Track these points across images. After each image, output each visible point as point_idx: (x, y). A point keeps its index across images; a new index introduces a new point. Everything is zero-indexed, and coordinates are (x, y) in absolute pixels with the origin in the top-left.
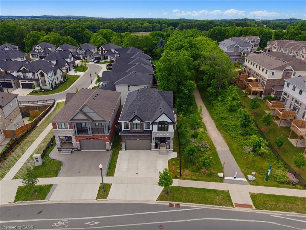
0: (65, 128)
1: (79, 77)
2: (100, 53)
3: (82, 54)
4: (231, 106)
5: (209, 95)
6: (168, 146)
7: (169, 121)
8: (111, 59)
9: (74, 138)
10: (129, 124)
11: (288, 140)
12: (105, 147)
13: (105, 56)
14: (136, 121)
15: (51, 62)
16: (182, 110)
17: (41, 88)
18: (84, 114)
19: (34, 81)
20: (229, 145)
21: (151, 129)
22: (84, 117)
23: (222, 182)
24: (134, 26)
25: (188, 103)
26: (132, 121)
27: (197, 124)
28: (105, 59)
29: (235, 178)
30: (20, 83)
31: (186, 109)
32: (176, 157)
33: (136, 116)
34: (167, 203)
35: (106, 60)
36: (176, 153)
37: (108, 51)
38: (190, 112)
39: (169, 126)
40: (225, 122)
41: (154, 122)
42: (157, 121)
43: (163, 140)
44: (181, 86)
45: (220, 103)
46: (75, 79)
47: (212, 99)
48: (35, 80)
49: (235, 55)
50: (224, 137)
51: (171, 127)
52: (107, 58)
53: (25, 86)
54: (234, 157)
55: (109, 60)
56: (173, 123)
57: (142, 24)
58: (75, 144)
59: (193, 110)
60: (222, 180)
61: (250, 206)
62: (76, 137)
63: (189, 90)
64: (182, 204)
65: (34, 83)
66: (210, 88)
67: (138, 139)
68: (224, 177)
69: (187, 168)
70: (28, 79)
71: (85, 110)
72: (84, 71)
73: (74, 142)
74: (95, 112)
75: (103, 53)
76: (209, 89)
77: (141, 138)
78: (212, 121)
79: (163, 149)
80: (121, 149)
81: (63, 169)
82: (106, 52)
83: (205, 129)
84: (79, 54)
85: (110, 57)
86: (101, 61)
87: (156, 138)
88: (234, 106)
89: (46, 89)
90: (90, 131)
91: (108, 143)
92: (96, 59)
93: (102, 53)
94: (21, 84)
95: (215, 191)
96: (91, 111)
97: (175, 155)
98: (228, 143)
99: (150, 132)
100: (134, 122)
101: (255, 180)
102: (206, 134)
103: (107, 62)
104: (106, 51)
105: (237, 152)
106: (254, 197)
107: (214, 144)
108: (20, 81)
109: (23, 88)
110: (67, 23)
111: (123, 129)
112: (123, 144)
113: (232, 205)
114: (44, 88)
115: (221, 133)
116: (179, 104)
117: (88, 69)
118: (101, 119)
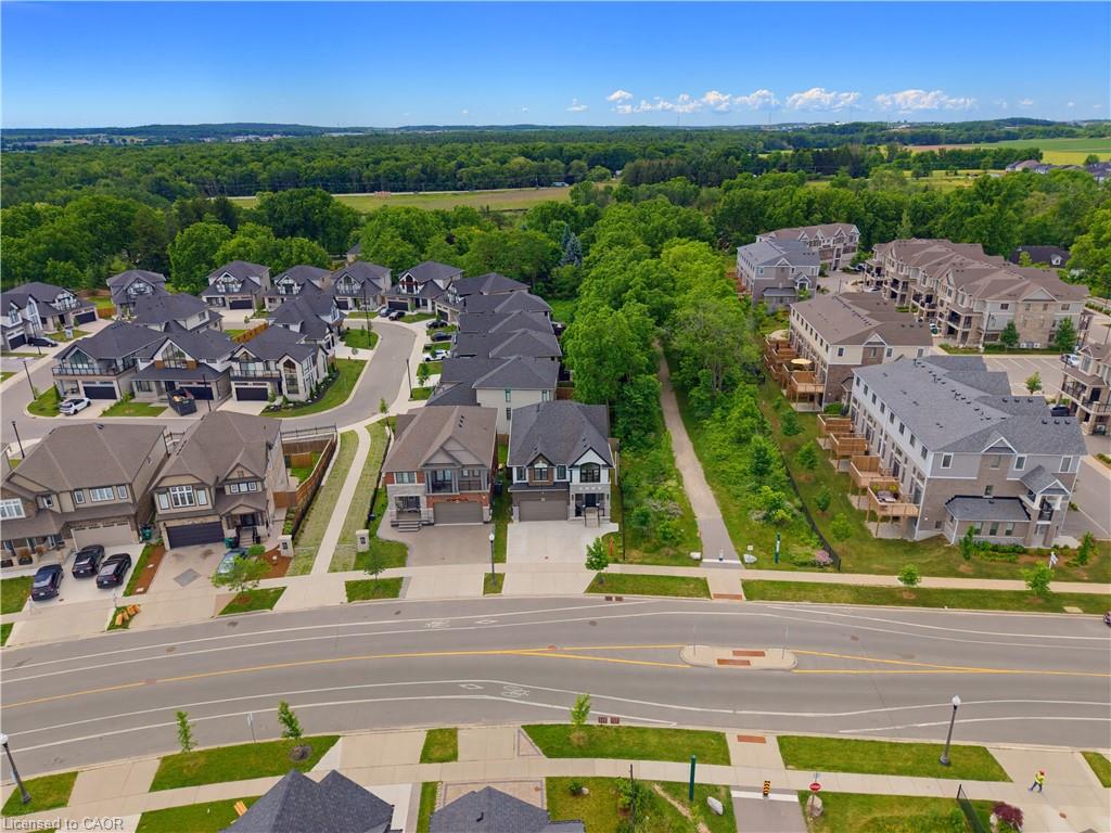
0: (410, 482)
1: (363, 363)
2: (405, 291)
3: (351, 294)
4: (739, 432)
5: (696, 405)
6: (601, 513)
7: (601, 462)
8: (437, 308)
9: (423, 500)
10: (527, 471)
11: (847, 499)
12: (480, 518)
13: (417, 300)
14: (541, 465)
15: (287, 327)
16: (630, 443)
17: (285, 398)
18: (447, 453)
19: (268, 383)
20: (725, 510)
21: (568, 480)
22: (446, 460)
23: (698, 566)
24: (478, 170)
25: (645, 425)
26: (532, 464)
27: (664, 471)
28: (418, 306)
29: (721, 559)
30: (234, 387)
31: (639, 439)
32: (617, 530)
33: (541, 455)
34: (602, 596)
35: (420, 311)
36: (617, 525)
37: (426, 283)
38: (650, 446)
39: (602, 471)
40: (724, 466)
41: (572, 466)
42: (580, 463)
43: (591, 501)
44: (625, 388)
45: (718, 424)
46: (356, 371)
47: (701, 414)
48: (271, 379)
49: (781, 286)
50: (717, 497)
51: (604, 474)
52: (425, 304)
53: (244, 395)
54: (729, 529)
55: (429, 310)
56: (609, 465)
57: (504, 162)
58: (426, 511)
59: (657, 442)
60: (697, 562)
61: (739, 597)
62: (428, 497)
63: (646, 398)
64: (625, 597)
65: (269, 387)
66: (696, 388)
67: (543, 499)
68: (701, 559)
69: (636, 548)
70: (255, 378)
71: (449, 447)
72: (370, 346)
73: (423, 508)
74: (466, 450)
75: (412, 291)
76: (694, 392)
77: (549, 497)
78: (699, 465)
79: (592, 516)
80: (511, 520)
81: (412, 556)
82: (420, 288)
83: (680, 482)
84: (343, 295)
85: (433, 303)
86: (407, 313)
87: (578, 496)
88: (745, 431)
89: (299, 402)
90: (455, 484)
91: (486, 508)
92: (393, 306)
93: (410, 289)
94: (234, 390)
95: (683, 579)
96: (459, 448)
97: (615, 527)
98: (723, 506)
99: (567, 485)
100: (536, 466)
101: (755, 563)
102: (681, 491)
103: (427, 316)
104: (421, 284)
105: (736, 521)
106: (746, 585)
107: (694, 509)
108: (233, 383)
109: (239, 399)
110: (251, 166)
111: (515, 480)
112: (516, 509)
113: (708, 595)
114: (292, 397)
115: (713, 488)
116: (625, 428)
117: (379, 341)
118: (477, 462)
